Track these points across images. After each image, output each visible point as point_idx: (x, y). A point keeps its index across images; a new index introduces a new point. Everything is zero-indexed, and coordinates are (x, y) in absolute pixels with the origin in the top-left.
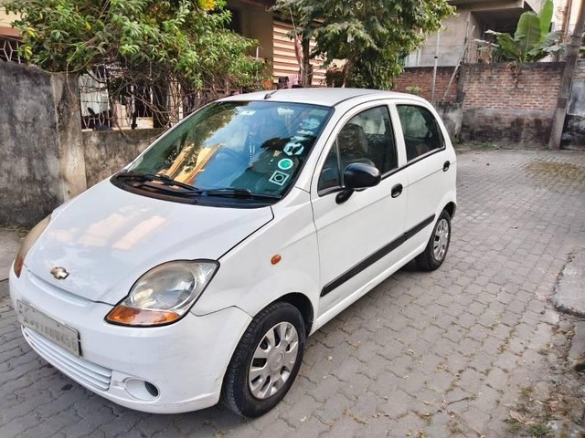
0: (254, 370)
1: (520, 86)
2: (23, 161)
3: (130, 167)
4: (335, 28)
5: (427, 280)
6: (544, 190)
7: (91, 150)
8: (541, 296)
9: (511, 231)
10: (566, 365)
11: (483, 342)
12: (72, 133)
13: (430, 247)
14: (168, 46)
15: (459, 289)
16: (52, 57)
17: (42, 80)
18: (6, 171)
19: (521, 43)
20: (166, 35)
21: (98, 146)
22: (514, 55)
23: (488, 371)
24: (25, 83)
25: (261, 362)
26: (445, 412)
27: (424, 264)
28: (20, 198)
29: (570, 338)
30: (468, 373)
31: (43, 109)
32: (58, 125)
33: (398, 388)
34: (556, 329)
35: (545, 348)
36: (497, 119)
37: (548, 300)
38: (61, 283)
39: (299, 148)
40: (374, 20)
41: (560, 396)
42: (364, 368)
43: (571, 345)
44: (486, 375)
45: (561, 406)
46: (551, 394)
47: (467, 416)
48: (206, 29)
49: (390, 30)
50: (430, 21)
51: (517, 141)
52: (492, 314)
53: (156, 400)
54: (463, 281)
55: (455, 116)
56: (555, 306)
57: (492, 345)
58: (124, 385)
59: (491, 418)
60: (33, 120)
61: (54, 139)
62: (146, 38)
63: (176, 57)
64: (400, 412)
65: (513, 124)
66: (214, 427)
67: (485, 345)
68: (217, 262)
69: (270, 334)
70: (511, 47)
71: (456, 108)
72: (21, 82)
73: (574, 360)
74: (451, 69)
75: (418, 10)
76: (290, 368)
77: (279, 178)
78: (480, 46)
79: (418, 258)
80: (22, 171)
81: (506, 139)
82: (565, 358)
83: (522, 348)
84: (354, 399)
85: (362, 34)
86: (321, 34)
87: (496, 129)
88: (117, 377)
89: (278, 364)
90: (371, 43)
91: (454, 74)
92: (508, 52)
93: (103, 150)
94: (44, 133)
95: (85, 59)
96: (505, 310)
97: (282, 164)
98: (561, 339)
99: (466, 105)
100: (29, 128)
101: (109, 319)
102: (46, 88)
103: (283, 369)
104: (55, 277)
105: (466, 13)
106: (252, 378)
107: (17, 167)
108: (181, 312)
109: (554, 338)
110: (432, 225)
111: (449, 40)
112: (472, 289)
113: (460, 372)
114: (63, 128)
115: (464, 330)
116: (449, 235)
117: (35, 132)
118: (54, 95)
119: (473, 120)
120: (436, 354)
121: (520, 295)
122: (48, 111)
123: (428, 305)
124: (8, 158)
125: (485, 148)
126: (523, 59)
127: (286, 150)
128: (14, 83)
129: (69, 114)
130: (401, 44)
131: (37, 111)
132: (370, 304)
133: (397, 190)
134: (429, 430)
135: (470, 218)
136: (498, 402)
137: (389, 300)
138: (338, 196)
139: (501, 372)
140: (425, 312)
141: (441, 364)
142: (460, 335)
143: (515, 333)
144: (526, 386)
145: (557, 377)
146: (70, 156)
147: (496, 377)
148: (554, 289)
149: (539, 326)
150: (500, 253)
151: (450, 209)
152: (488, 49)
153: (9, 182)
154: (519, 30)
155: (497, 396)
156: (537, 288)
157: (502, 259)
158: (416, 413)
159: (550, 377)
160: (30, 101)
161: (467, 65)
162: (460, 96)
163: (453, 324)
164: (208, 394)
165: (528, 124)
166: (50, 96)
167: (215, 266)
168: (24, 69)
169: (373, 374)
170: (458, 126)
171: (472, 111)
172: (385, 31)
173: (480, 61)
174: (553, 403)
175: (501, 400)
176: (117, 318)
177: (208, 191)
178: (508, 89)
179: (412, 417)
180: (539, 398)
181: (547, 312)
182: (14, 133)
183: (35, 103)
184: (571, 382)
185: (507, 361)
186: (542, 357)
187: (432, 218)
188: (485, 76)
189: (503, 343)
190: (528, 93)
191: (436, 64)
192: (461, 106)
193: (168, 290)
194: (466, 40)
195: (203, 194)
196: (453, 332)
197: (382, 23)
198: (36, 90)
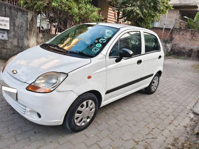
0: (77, 115)
1: (194, 38)
2: (16, 40)
3: (47, 43)
4: (129, 9)
5: (148, 97)
6: (197, 74)
7: (39, 39)
8: (188, 108)
9: (182, 85)
10: (193, 132)
11: (163, 120)
12: (33, 32)
13: (150, 85)
14: (69, 6)
15: (159, 102)
16: (30, 6)
17: (25, 13)
18: (10, 42)
19: (196, 23)
20: (68, 2)
21: (42, 38)
22: (193, 27)
23: (163, 130)
24: (20, 13)
25: (80, 112)
26: (144, 141)
27: (148, 91)
28: (14, 52)
29: (196, 123)
30: (156, 130)
31: (25, 23)
32: (29, 29)
33: (129, 131)
34: (192, 120)
35: (186, 125)
36: (184, 48)
37: (191, 109)
38: (14, 75)
39: (105, 41)
40: (143, 7)
41: (189, 143)
42: (118, 122)
43: (196, 126)
44: (162, 131)
45: (188, 146)
46: (185, 141)
47: (152, 144)
48: (82, 2)
49: (148, 11)
50: (163, 10)
51: (190, 57)
52: (169, 112)
53: (40, 119)
54: (161, 99)
55: (169, 46)
56: (193, 112)
57: (167, 122)
58: (30, 112)
59: (161, 146)
60: (21, 26)
61: (27, 34)
62: (62, 3)
63: (71, 10)
64: (128, 139)
65: (189, 51)
66: (60, 133)
67: (164, 121)
68: (67, 74)
69: (85, 103)
70: (192, 24)
71: (170, 43)
72: (19, 13)
73: (196, 131)
74: (169, 29)
75: (159, 5)
76: (91, 117)
77: (95, 50)
78: (181, 23)
79: (146, 88)
80: (15, 43)
81: (186, 56)
82: (193, 130)
83: (178, 124)
84: (112, 132)
85: (138, 11)
86: (124, 11)
87: (183, 52)
88: (28, 109)
89: (86, 115)
90: (141, 15)
91: (170, 31)
92: (191, 25)
93: (43, 39)
94: (24, 31)
95: (40, 7)
96: (174, 111)
97: (97, 45)
98: (193, 123)
99: (173, 42)
100: (19, 29)
101: (27, 89)
102: (26, 16)
103: (88, 117)
104: (13, 73)
105: (177, 10)
106: (76, 117)
107: (14, 41)
108: (52, 89)
109: (190, 123)
110: (152, 77)
111: (170, 19)
112: (164, 102)
113: (153, 129)
114: (31, 30)
115: (157, 115)
116: (158, 83)
117: (21, 30)
118: (29, 19)
119: (175, 48)
120: (145, 122)
121: (181, 107)
122: (26, 24)
123: (146, 105)
124: (11, 38)
125: (178, 58)
126: (196, 28)
127: (100, 41)
128: (16, 13)
129: (33, 26)
130: (152, 17)
131: (23, 23)
132: (126, 102)
133: (139, 62)
134: (137, 147)
135: (168, 79)
136: (165, 141)
137: (132, 101)
138: (116, 60)
139: (168, 131)
140: (145, 107)
141: (146, 125)
142: (156, 117)
143: (176, 119)
144: (176, 137)
145: (189, 136)
146: (32, 40)
147: (166, 132)
148: (194, 106)
149: (185, 118)
150: (176, 92)
151: (159, 73)
152: (184, 24)
153: (11, 46)
154: (195, 18)
155: (165, 139)
156: (187, 105)
157: (177, 94)
158: (133, 140)
159: (186, 136)
160: (21, 20)
161: (175, 28)
162: (172, 39)
163: (154, 112)
164: (59, 120)
165: (195, 51)
166: (27, 19)
167: (66, 75)
168: (20, 9)
169: (121, 125)
170: (170, 49)
171: (175, 45)
172: (147, 12)
173: (180, 28)
174: (185, 145)
175: (166, 140)
176: (30, 89)
177: (70, 51)
178: (189, 38)
179: (132, 141)
180: (180, 142)
181: (190, 113)
182: (14, 30)
183: (22, 21)
184: (194, 138)
185: (172, 128)
186: (184, 128)
187: (152, 75)
188: (181, 33)
189: (171, 121)
190: (196, 41)
191: (164, 27)
192: (171, 42)
193: (50, 82)
194: (176, 20)
195: (69, 52)
196: (153, 115)
197: (146, 9)
198: (23, 16)
